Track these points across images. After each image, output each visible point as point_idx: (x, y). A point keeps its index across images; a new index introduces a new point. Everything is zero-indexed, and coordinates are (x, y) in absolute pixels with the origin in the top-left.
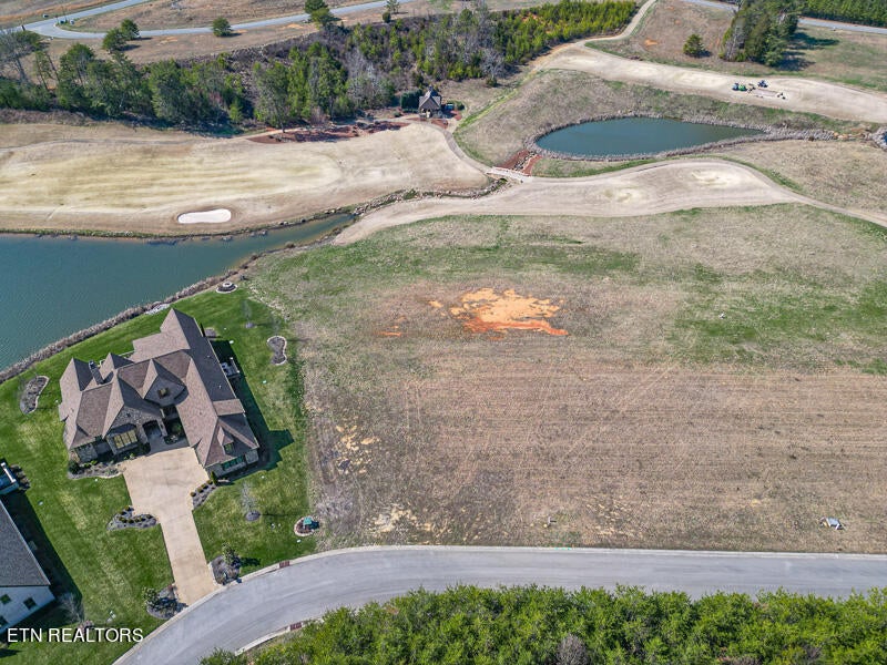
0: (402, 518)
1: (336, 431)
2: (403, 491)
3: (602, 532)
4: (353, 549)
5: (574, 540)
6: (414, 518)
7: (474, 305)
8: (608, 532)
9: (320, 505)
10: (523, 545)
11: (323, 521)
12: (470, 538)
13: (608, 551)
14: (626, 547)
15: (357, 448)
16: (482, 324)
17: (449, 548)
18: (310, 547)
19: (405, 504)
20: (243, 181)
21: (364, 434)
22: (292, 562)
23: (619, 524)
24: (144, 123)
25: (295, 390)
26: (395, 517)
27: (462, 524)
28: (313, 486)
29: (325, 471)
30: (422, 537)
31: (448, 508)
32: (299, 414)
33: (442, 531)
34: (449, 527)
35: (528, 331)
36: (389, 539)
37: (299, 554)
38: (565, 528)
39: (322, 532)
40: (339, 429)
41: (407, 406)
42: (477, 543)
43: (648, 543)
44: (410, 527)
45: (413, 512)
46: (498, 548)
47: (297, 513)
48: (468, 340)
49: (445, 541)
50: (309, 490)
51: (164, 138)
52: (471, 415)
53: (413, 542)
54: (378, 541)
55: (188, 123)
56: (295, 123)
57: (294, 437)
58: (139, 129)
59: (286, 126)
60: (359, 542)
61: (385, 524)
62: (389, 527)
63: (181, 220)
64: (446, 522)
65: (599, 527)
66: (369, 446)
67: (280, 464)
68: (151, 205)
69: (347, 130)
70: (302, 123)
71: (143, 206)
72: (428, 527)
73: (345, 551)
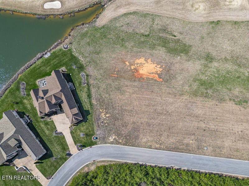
1: (100, 111)
2: (115, 131)
5: (150, 147)
6: (117, 138)
7: (138, 65)
8: (158, 146)
9: (97, 133)
10: (140, 147)
11: (98, 137)
12: (129, 145)
13: (157, 150)
14: (161, 150)
15: (105, 117)
16: (139, 74)
17: (124, 146)
19: (116, 135)
21: (107, 113)
22: (92, 147)
23: (161, 144)
25: (89, 96)
26: (114, 138)
27: (127, 141)
29: (98, 123)
31: (125, 136)
32: (91, 104)
33: (123, 142)
35: (152, 79)
36: (112, 143)
37: (94, 145)
38: (149, 144)
39: (98, 140)
41: (117, 105)
43: (166, 149)
46: (134, 147)
47: (92, 135)
48: (135, 81)
50: (95, 129)
52: (132, 109)
53: (117, 144)
54: (110, 143)
57: (90, 112)
60: (106, 143)
62: (112, 140)
63: (45, 7)
65: (156, 145)
66: (108, 117)
67: (88, 121)
72: (120, 141)
73: (103, 145)
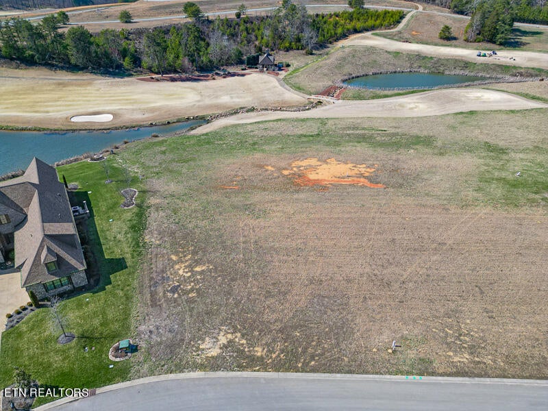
0: (230, 341)
1: (170, 259)
2: (233, 314)
3: (456, 359)
4: (172, 376)
5: (424, 368)
6: (244, 341)
7: (302, 168)
8: (464, 358)
9: (143, 328)
10: (367, 373)
11: (143, 345)
12: (306, 364)
13: (466, 380)
14: (487, 375)
15: (189, 274)
16: (309, 180)
17: (281, 375)
18: (123, 373)
19: (235, 327)
20: (127, 100)
21: (198, 263)
22: (98, 391)
23: (473, 350)
24: (62, 68)
25: (138, 227)
26: (223, 340)
27: (296, 348)
28: (137, 309)
29: (153, 294)
30: (252, 362)
31: (281, 331)
32: (138, 246)
33: (274, 356)
34: (282, 351)
35: (350, 185)
36: (214, 364)
37: (110, 381)
38: (412, 354)
39: (139, 356)
40: (174, 258)
41: (242, 239)
42: (314, 370)
43: (511, 371)
44: (239, 351)
45: (243, 336)
46: (338, 376)
47: (115, 336)
48: (297, 191)
49: (278, 367)
50: (134, 313)
51: (74, 77)
52: (302, 246)
53: (241, 368)
54: (202, 367)
55: (93, 68)
56: (170, 71)
57: (128, 264)
58: (58, 72)
59: (164, 73)
60: (180, 368)
61: (211, 348)
62: (215, 352)
63: (72, 120)
64: (279, 346)
65: (451, 354)
66: (202, 273)
67: (108, 287)
68: (53, 111)
69: (208, 76)
70: (176, 71)
71: (48, 112)
72: (259, 351)
73: (163, 377)
